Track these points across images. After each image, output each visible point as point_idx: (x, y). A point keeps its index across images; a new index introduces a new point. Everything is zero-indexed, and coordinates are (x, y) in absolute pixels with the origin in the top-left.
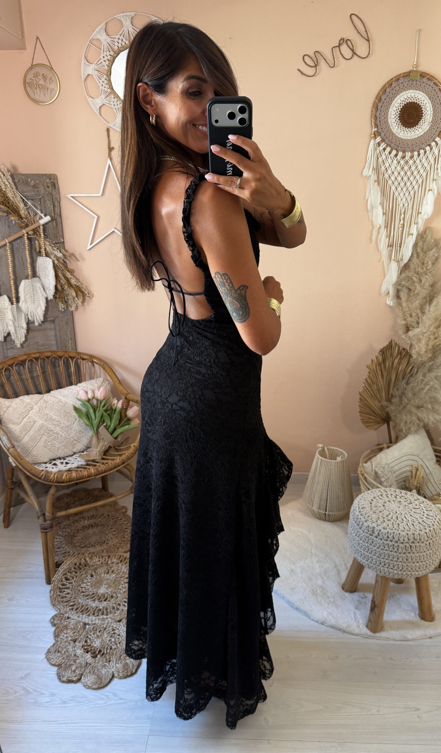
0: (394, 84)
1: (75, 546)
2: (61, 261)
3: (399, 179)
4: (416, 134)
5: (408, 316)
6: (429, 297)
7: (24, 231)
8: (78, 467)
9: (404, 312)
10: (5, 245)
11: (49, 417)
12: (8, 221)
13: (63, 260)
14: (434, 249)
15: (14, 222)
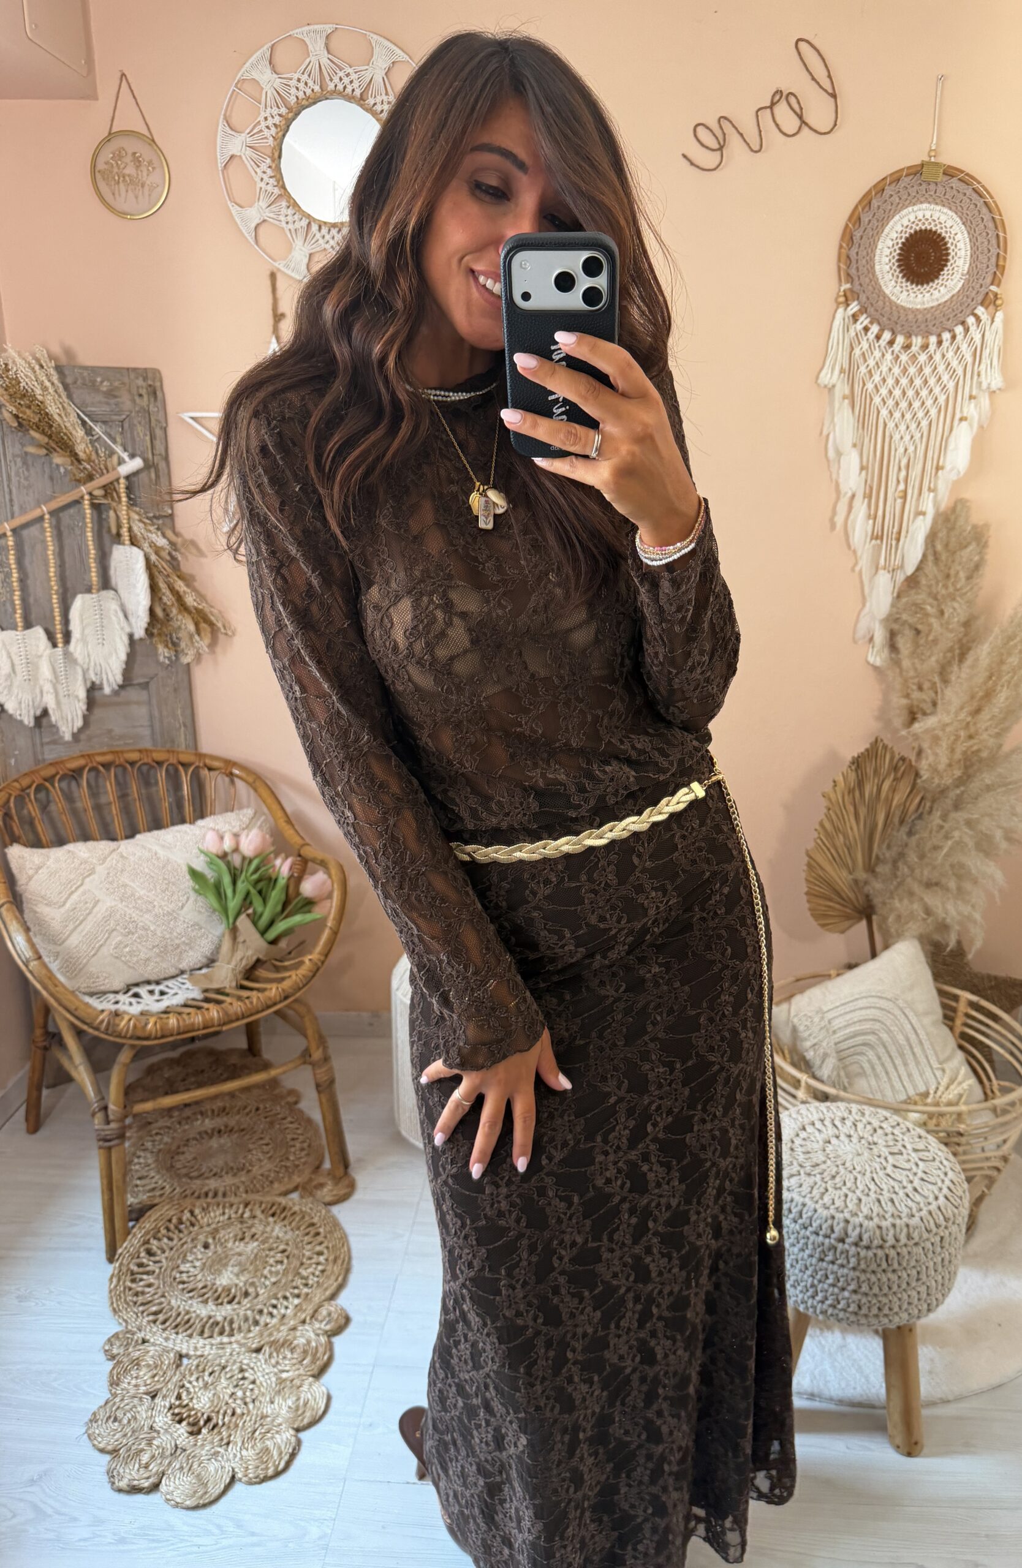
0: (889, 191)
1: (179, 1176)
2: (165, 554)
3: (897, 392)
4: (934, 297)
5: (915, 687)
6: (960, 648)
7: (83, 489)
8: (185, 1006)
9: (906, 681)
10: (41, 519)
11: (129, 893)
12: (51, 467)
13: (170, 554)
14: (971, 548)
15: (62, 470)
